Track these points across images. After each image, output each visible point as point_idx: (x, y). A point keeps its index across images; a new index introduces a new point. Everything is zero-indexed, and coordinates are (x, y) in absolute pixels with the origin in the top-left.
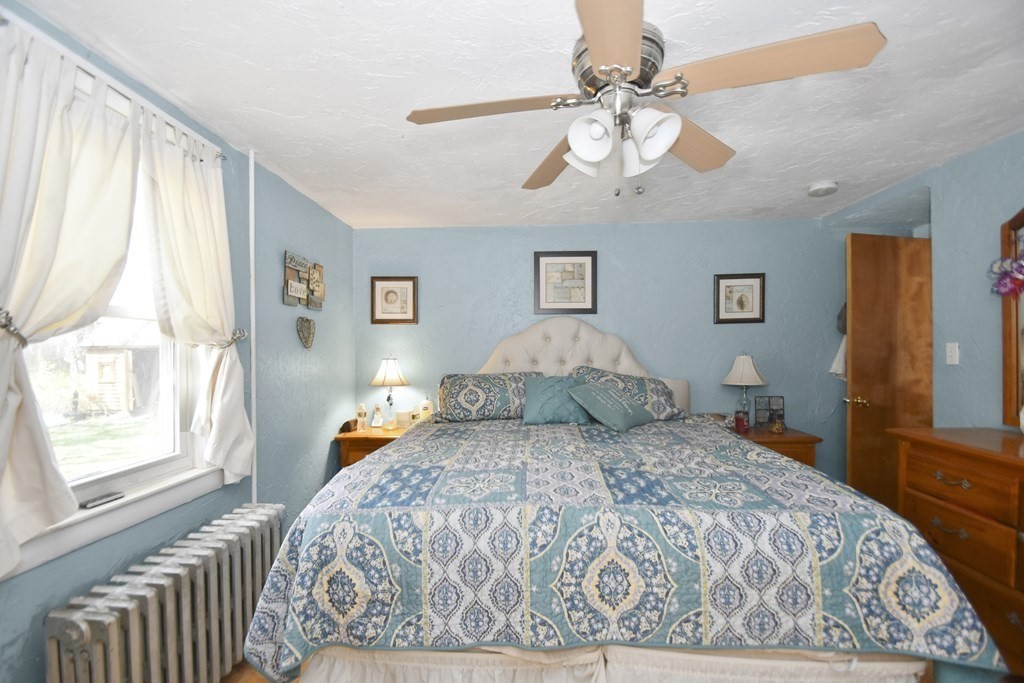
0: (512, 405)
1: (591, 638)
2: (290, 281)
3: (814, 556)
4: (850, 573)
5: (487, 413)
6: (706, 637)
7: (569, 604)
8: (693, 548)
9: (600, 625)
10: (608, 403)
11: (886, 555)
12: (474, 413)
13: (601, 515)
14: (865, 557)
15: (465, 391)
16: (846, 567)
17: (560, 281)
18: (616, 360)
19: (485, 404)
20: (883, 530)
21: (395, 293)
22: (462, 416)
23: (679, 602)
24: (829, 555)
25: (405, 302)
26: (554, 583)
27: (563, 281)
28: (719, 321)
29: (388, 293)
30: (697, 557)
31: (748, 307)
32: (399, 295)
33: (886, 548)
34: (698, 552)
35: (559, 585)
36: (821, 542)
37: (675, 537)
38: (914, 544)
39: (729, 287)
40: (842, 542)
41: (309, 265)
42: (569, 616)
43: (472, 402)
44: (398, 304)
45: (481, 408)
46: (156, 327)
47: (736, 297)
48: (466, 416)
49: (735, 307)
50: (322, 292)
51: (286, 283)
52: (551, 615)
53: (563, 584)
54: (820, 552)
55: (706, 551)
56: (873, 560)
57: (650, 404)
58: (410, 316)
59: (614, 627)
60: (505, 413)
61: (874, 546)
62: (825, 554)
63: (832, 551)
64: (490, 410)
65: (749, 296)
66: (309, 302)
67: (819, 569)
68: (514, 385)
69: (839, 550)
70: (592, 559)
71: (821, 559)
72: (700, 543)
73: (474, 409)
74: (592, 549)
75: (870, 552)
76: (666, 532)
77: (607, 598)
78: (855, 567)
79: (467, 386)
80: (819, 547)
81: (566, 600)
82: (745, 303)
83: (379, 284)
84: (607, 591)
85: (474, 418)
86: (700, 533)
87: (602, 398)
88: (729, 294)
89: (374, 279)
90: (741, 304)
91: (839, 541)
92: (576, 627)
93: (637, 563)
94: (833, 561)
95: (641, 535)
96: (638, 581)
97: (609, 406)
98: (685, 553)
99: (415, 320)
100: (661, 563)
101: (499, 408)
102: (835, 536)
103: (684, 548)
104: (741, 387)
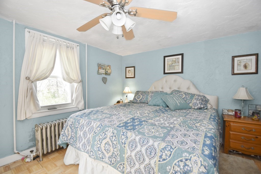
0: (148, 100)
1: (101, 159)
2: (99, 70)
3: (157, 159)
4: (169, 170)
5: (142, 101)
6: (125, 172)
7: (98, 149)
8: (125, 144)
9: (104, 157)
10: (171, 101)
11: (185, 169)
12: (138, 101)
13: (110, 129)
14: (176, 167)
15: (138, 95)
16: (168, 168)
17: (171, 64)
18: (188, 88)
19: (142, 99)
20: (190, 160)
21: (130, 71)
22: (135, 101)
23: (120, 158)
24: (163, 161)
25: (132, 73)
26: (96, 143)
27: (172, 64)
28: (234, 74)
29: (129, 71)
30: (125, 147)
31: (249, 67)
32: (131, 71)
33: (186, 167)
34: (125, 145)
35: (97, 143)
36: (162, 155)
37: (123, 139)
38: (201, 170)
39: (239, 60)
40: (170, 158)
41: (105, 66)
42: (98, 152)
43: (138, 98)
44: (131, 73)
45: (140, 100)
46: (62, 79)
47: (243, 64)
48: (136, 102)
49: (242, 68)
50: (110, 72)
51: (98, 70)
52: (94, 150)
53: (98, 143)
54: (160, 158)
55: (128, 146)
56: (179, 169)
57: (192, 103)
58: (133, 76)
59: (107, 159)
60: (147, 102)
61: (182, 164)
62: (161, 160)
63: (164, 160)
64: (143, 101)
65: (250, 63)
66: (106, 74)
67: (158, 164)
68: (151, 94)
69: (167, 160)
70: (104, 139)
71: (159, 161)
72: (127, 142)
73: (138, 100)
74: (105, 137)
75: (179, 166)
76: (121, 137)
77: (106, 151)
78: (171, 169)
79: (139, 94)
80: (161, 157)
81: (98, 148)
82: (248, 66)
83: (127, 69)
84: (106, 149)
85: (138, 102)
86: (129, 140)
87: (170, 99)
88: (239, 63)
89: (126, 68)
90: (245, 67)
91: (169, 157)
92: (99, 155)
93: (112, 143)
94: (163, 163)
95: (115, 136)
96: (112, 148)
97: (171, 102)
98: (123, 144)
99: (134, 77)
100: (117, 145)
101: (145, 100)
102: (169, 155)
103: (123, 143)
104: (241, 100)
